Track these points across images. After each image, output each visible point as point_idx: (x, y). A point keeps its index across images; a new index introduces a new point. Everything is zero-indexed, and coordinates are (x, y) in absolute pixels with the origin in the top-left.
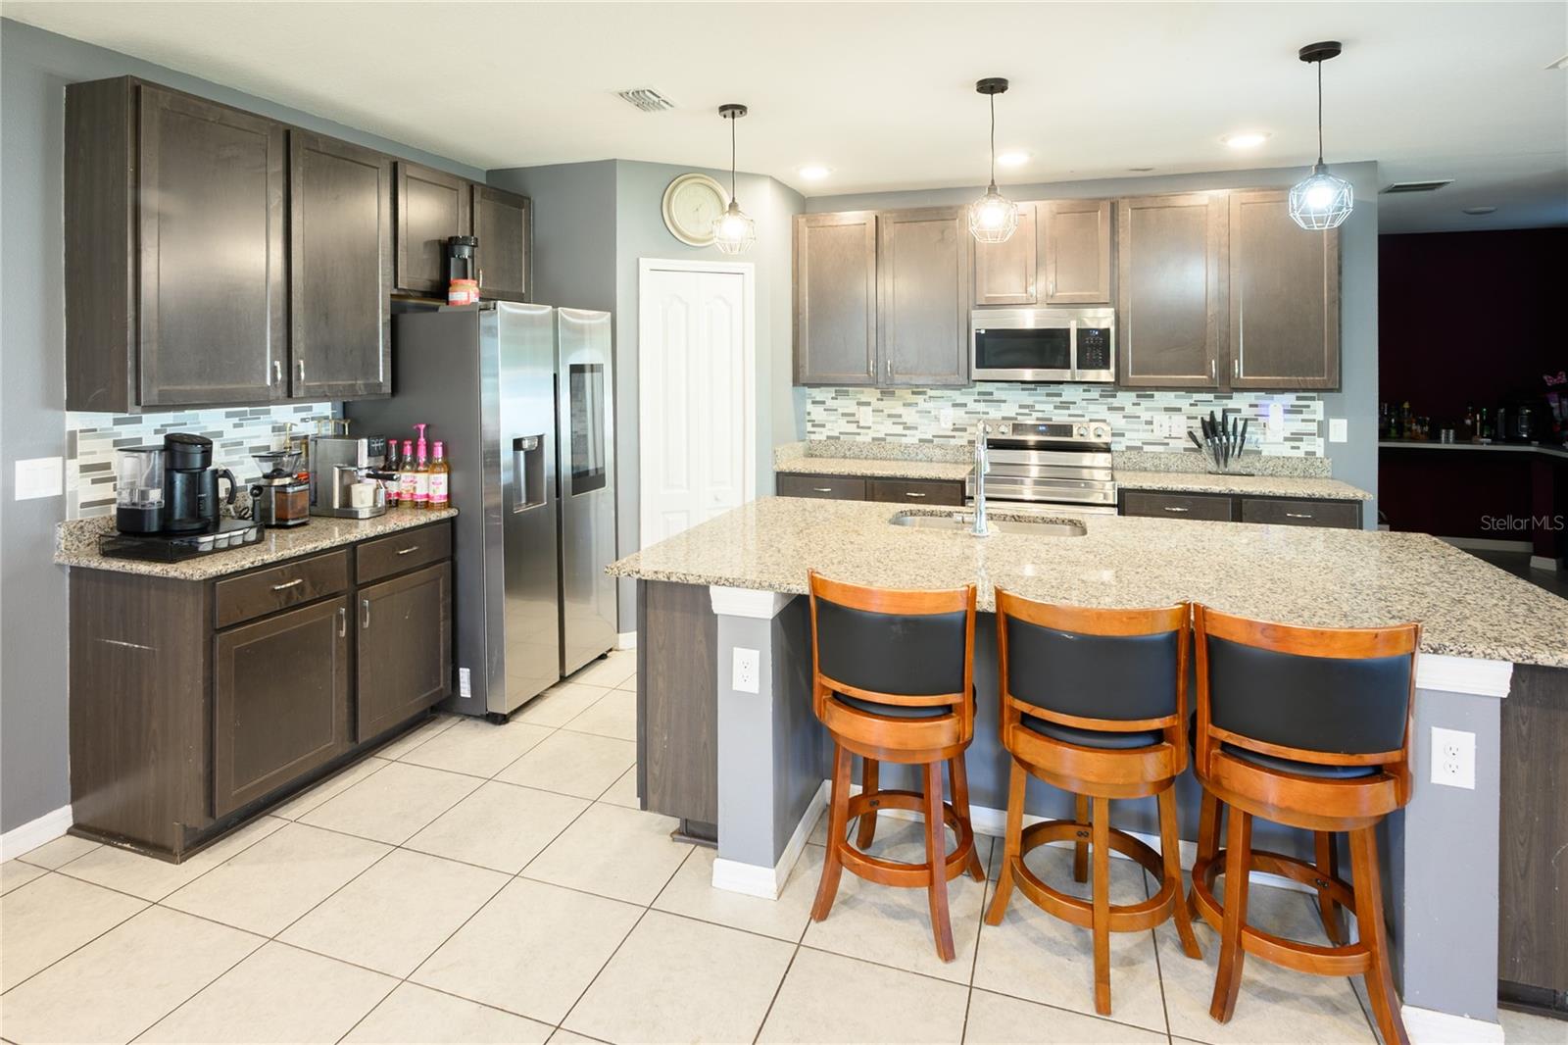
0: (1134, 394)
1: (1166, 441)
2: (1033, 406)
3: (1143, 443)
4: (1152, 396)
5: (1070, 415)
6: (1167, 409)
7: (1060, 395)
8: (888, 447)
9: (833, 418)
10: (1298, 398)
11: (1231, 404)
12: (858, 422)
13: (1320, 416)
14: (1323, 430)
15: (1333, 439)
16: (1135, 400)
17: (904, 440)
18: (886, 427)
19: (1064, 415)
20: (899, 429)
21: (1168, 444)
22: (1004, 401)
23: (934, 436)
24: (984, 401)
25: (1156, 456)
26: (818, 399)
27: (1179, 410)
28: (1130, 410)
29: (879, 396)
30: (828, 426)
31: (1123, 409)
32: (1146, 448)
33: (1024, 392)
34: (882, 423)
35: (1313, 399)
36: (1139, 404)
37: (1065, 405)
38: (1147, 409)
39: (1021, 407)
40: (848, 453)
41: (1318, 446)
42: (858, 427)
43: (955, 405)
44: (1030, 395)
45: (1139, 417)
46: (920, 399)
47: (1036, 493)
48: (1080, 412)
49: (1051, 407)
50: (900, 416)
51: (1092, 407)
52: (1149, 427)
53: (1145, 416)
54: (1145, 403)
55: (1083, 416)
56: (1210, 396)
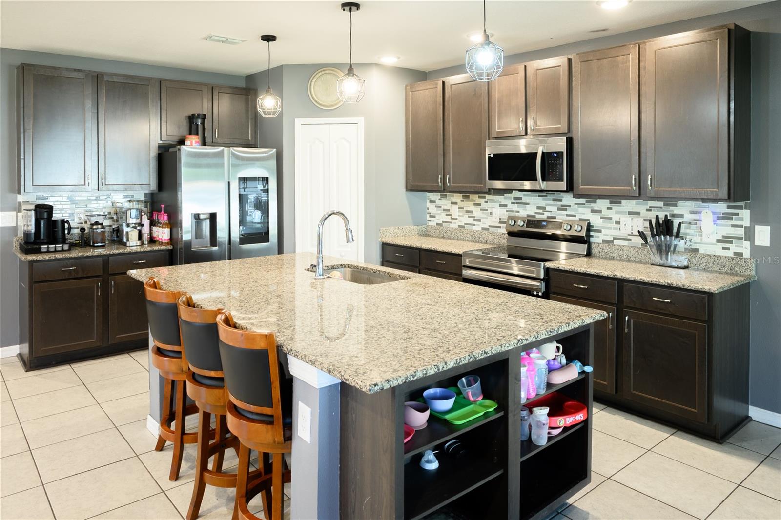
0: (608, 201)
1: (629, 237)
2: (544, 208)
3: (614, 238)
4: (620, 203)
5: (567, 215)
6: (630, 213)
7: (560, 200)
8: (465, 232)
9: (439, 212)
10: (729, 207)
11: (676, 210)
12: (451, 215)
13: (748, 223)
14: (749, 235)
15: (758, 242)
16: (609, 205)
17: (474, 228)
18: (465, 219)
19: (563, 215)
20: (471, 221)
21: (630, 240)
22: (528, 204)
23: (489, 226)
24: (517, 203)
25: (621, 248)
26: (432, 200)
27: (638, 214)
28: (605, 212)
29: (462, 198)
30: (437, 217)
31: (600, 212)
32: (616, 242)
33: (541, 198)
34: (463, 216)
35: (741, 208)
36: (611, 209)
37: (563, 208)
38: (617, 213)
39: (538, 208)
40: (445, 235)
41: (745, 249)
42: (451, 218)
43: (501, 206)
44: (543, 200)
45: (611, 218)
46: (482, 201)
48: (573, 213)
49: (554, 209)
50: (472, 212)
51: (581, 210)
52: (617, 226)
53: (616, 218)
54: (615, 208)
55: (575, 216)
56: (661, 204)
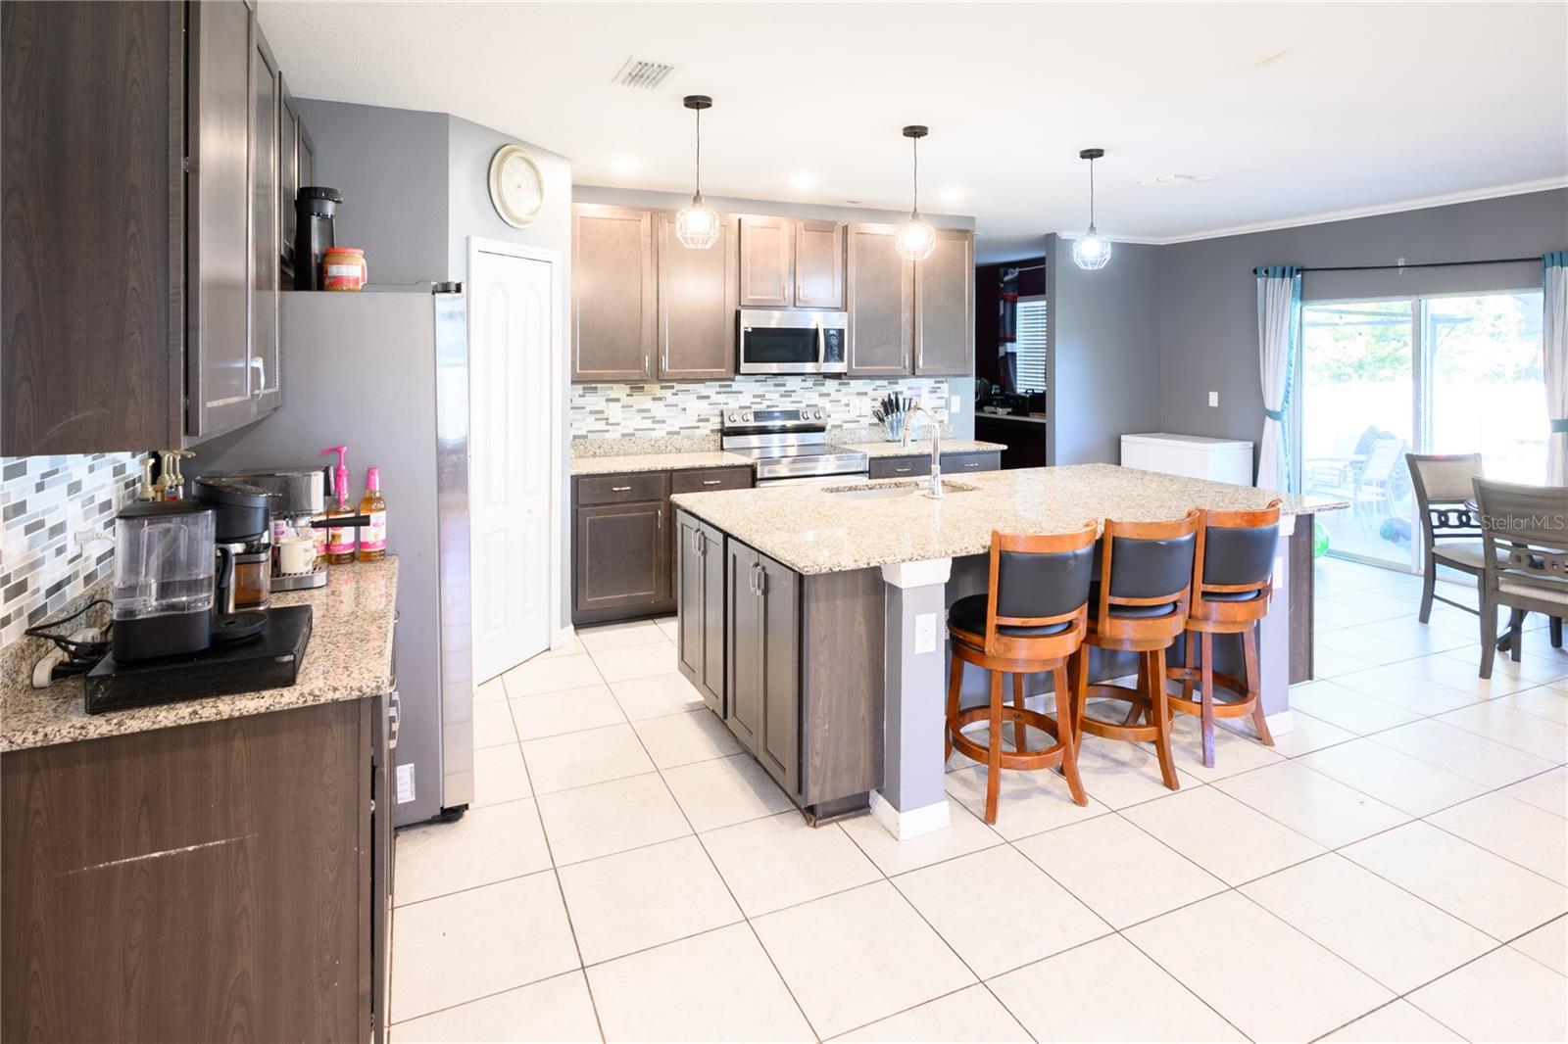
0: (837, 382)
1: (858, 419)
2: (764, 396)
3: (844, 422)
4: (848, 384)
5: (792, 402)
6: (858, 394)
7: (784, 385)
8: (638, 442)
9: (581, 417)
10: (936, 382)
11: (897, 388)
12: (607, 419)
13: (946, 395)
14: (948, 406)
15: (953, 410)
16: (838, 388)
17: (653, 434)
18: (635, 422)
19: (787, 402)
20: (648, 424)
21: (859, 421)
22: (741, 392)
23: (681, 428)
24: (725, 393)
25: (852, 431)
27: (866, 394)
28: (835, 395)
29: (628, 391)
31: (829, 395)
32: (845, 426)
33: (758, 384)
34: (631, 419)
35: (942, 382)
36: (840, 391)
37: (788, 394)
38: (846, 394)
39: (755, 396)
40: (598, 451)
41: (944, 416)
42: (607, 424)
43: (700, 398)
44: (761, 386)
45: (839, 401)
46: (668, 393)
47: (791, 470)
48: (799, 399)
49: (776, 396)
50: (649, 411)
51: (808, 394)
52: (847, 408)
53: (844, 401)
54: (844, 389)
55: (801, 402)
56: (885, 383)
